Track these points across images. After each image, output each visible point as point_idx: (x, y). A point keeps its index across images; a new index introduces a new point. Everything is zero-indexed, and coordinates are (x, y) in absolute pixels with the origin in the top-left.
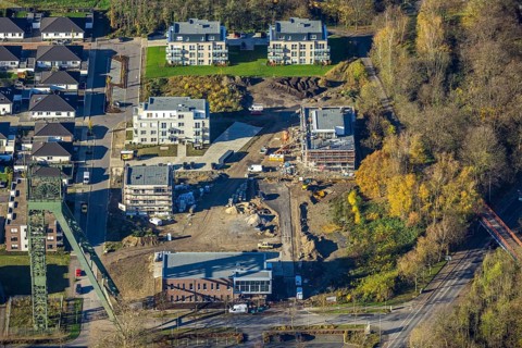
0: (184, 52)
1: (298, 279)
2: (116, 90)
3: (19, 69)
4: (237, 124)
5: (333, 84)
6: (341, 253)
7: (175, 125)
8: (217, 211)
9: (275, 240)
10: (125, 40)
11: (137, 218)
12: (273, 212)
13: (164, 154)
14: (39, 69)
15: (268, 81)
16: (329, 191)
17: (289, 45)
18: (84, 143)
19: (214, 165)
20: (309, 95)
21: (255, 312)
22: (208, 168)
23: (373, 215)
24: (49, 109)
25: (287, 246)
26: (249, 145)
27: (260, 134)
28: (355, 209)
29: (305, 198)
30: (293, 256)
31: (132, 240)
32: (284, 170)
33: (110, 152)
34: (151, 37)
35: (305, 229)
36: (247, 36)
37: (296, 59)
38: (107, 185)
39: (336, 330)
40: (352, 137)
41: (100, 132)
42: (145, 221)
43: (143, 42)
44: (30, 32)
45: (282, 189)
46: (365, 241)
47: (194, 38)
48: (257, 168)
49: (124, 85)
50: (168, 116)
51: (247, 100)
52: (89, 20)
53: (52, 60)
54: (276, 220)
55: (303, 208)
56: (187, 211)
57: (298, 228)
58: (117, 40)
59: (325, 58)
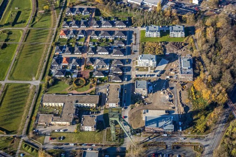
0: (150, 34)
1: (180, 123)
2: (134, 46)
3: (111, 38)
4: (163, 59)
5: (186, 44)
7: (148, 63)
8: (158, 92)
9: (173, 106)
10: (135, 27)
11: (138, 95)
12: (173, 95)
13: (144, 70)
14: (116, 38)
15: (170, 43)
16: (186, 85)
17: (175, 33)
18: (126, 65)
19: (157, 76)
20: (180, 49)
21: (170, 137)
23: (198, 96)
24: (118, 53)
25: (176, 108)
26: (166, 67)
27: (168, 63)
28: (193, 94)
29: (180, 89)
30: (178, 112)
31: (137, 105)
32: (174, 78)
33: (132, 69)
34: (142, 27)
35: (181, 102)
36: (165, 27)
37: (176, 36)
38: (131, 81)
39: (191, 144)
40: (192, 69)
41: (130, 61)
42: (141, 98)
43: (139, 28)
44: (114, 25)
45: (174, 85)
46: (197, 107)
47: (152, 31)
48: (168, 77)
49: (135, 44)
51: (165, 51)
52: (127, 21)
53: (119, 36)
54: (173, 97)
55: (180, 92)
56: (151, 93)
57: (179, 101)
58: (133, 28)
59: (184, 36)
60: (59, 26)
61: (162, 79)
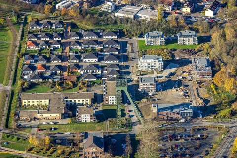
0: (151, 41)
1: (200, 111)
2: (130, 54)
3: (98, 48)
4: (171, 64)
5: (200, 51)
6: (212, 103)
7: (153, 64)
8: (169, 91)
9: (190, 99)
10: (130, 38)
11: (144, 93)
12: (188, 91)
13: (149, 73)
14: (104, 48)
15: (179, 50)
16: (204, 84)
17: (185, 39)
18: (123, 70)
19: (166, 77)
20: (193, 54)
21: (188, 122)
22: (164, 77)
23: (220, 91)
24: (110, 60)
25: (194, 101)
26: (176, 70)
27: (179, 67)
28: (214, 89)
29: (197, 86)
30: (197, 104)
31: (144, 100)
32: (189, 78)
33: (132, 73)
34: (139, 37)
35: (199, 96)
36: (170, 36)
37: (187, 43)
38: (133, 83)
39: (214, 127)
40: (210, 67)
41: (128, 67)
42: (147, 94)
43: (136, 39)
44: (100, 36)
45: (189, 83)
46: (219, 100)
47: (154, 37)
48: (180, 77)
49: (133, 52)
50: (150, 61)
51: (173, 56)
52: (118, 32)
53: (109, 45)
54: (189, 93)
55: (197, 89)
56: (160, 91)
57: (197, 96)
58: (128, 38)
59: (196, 43)
60: (22, 39)
61: (172, 80)
